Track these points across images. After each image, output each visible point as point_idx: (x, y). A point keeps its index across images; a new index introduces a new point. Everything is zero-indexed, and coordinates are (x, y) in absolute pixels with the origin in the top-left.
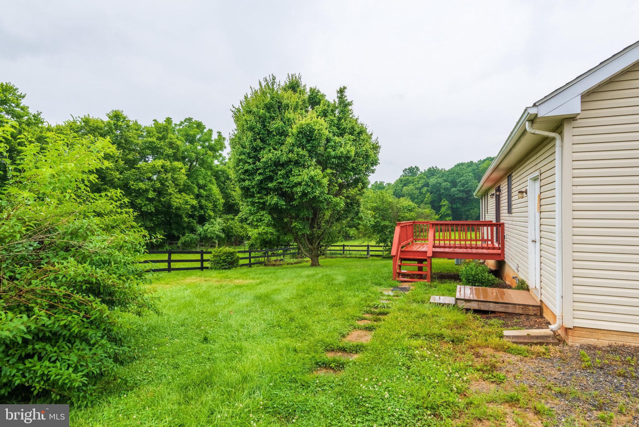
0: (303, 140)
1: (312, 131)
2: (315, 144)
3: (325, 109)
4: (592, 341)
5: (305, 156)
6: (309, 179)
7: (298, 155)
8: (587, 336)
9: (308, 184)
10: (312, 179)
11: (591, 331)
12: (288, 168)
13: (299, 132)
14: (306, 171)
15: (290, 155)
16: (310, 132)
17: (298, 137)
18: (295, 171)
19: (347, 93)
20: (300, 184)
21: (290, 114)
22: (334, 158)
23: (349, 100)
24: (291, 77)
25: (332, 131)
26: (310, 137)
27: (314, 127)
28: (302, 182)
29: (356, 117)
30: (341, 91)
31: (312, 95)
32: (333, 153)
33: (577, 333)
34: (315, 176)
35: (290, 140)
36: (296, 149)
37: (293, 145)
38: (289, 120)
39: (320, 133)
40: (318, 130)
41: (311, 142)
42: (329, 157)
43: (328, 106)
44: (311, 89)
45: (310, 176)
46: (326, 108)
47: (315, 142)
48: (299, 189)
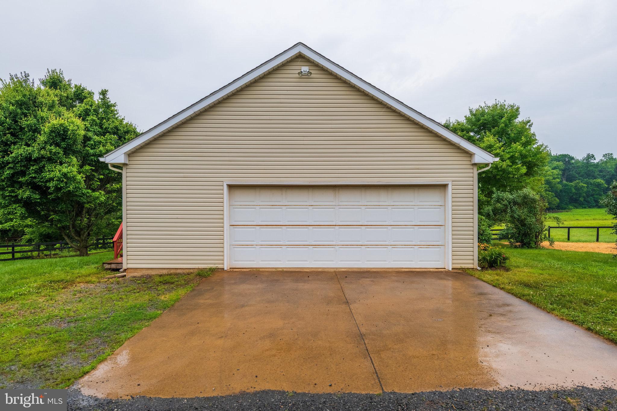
0: (57, 139)
1: (66, 130)
2: (70, 142)
3: (87, 108)
4: (135, 274)
5: (59, 153)
6: (62, 175)
7: (51, 152)
8: (133, 272)
9: (60, 180)
10: (65, 175)
11: (135, 269)
12: (42, 164)
13: (52, 131)
14: (58, 167)
15: (43, 152)
16: (64, 132)
17: (51, 135)
18: (48, 167)
19: (109, 95)
20: (52, 179)
21: (43, 113)
22: (93, 155)
23: (112, 102)
24: (51, 73)
25: (92, 130)
26: (65, 135)
27: (68, 127)
28: (54, 178)
29: (122, 117)
30: (104, 93)
31: (77, 92)
32: (92, 151)
33: (129, 271)
34: (68, 172)
35: (42, 138)
36: (48, 147)
37: (46, 143)
38: (42, 118)
39: (74, 134)
40: (73, 130)
41: (66, 140)
42: (88, 155)
43: (91, 106)
44: (76, 86)
45: (63, 173)
46: (89, 107)
47: (69, 141)
48: (51, 184)
